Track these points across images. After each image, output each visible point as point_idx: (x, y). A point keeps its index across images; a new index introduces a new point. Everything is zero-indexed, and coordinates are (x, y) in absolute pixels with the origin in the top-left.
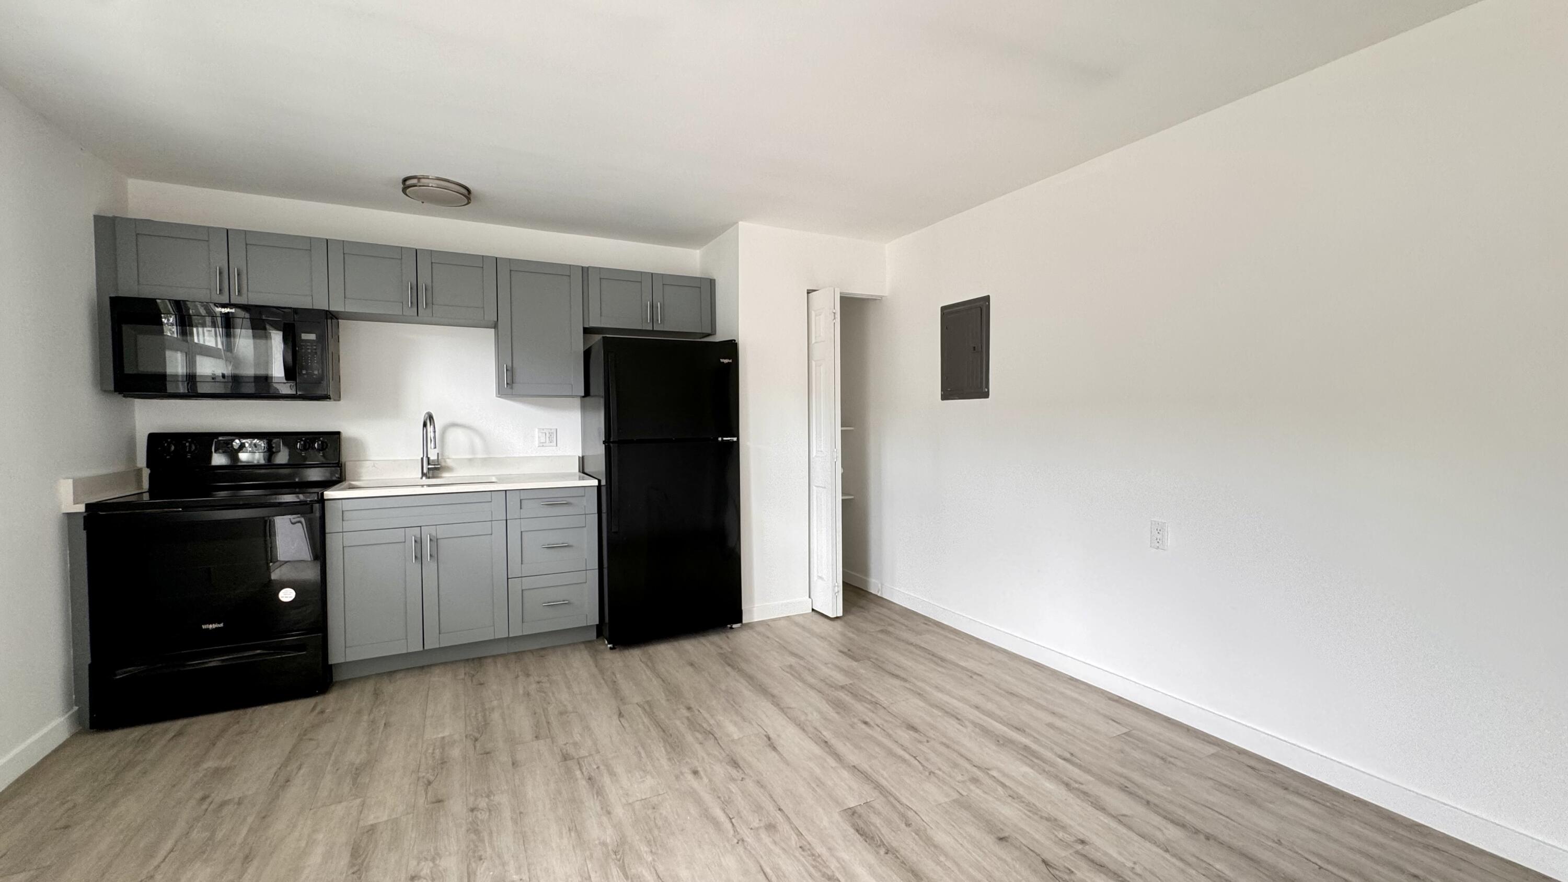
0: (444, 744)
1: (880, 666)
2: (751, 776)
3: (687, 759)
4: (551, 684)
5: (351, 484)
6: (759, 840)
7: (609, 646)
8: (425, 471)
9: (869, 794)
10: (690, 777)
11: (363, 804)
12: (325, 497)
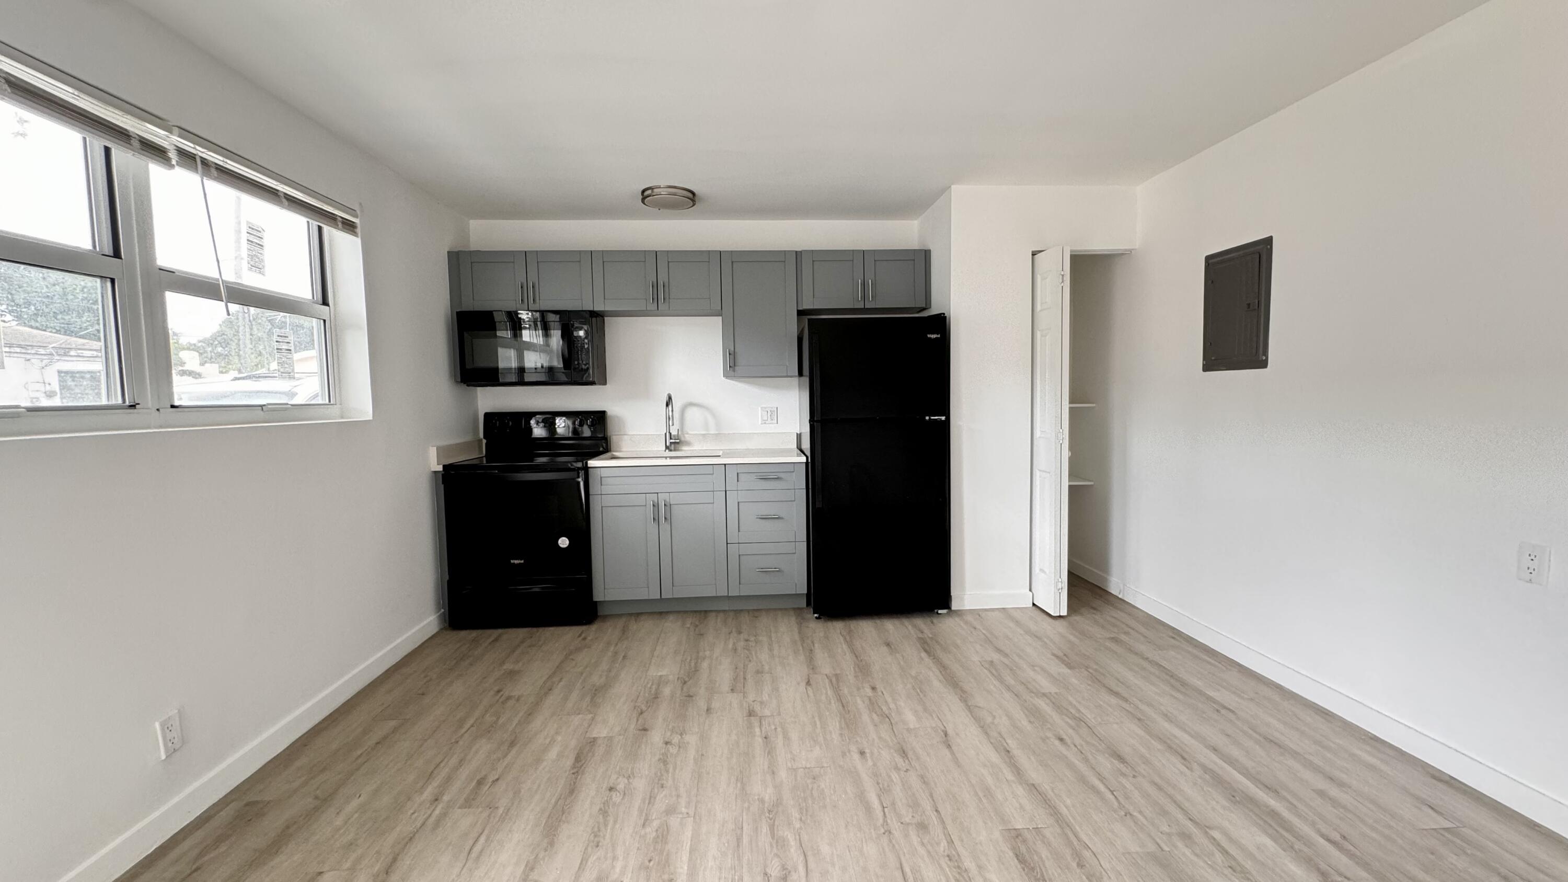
0: (661, 682)
1: (1097, 679)
2: (916, 770)
3: (858, 739)
4: (756, 643)
5: (613, 455)
6: (906, 836)
7: (816, 615)
8: (668, 444)
9: (1042, 819)
10: (856, 756)
11: (593, 719)
12: (589, 466)
